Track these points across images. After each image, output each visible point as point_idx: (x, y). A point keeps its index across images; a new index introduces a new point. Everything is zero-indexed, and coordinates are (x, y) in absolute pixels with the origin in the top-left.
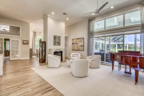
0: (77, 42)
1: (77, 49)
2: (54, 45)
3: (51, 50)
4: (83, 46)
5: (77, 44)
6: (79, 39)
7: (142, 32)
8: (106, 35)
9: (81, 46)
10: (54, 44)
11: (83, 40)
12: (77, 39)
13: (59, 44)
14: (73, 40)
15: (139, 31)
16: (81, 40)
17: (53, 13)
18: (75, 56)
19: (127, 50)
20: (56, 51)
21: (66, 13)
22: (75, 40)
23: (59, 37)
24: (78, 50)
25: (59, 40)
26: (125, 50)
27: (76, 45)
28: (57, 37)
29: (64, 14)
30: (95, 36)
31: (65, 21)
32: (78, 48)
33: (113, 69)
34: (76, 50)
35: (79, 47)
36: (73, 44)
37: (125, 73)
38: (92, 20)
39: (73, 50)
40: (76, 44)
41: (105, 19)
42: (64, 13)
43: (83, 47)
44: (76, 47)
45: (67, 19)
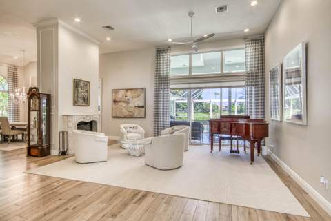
0: (126, 96)
1: (126, 113)
2: (74, 105)
3: (70, 119)
4: (143, 107)
5: (127, 102)
6: (133, 92)
7: (248, 85)
8: (193, 86)
9: (139, 107)
10: (75, 103)
11: (143, 95)
12: (127, 90)
13: (86, 101)
14: (116, 91)
15: (244, 83)
16: (138, 92)
17: (77, 20)
18: (131, 130)
19: (236, 114)
20: (83, 120)
21: (113, 27)
22: (122, 93)
23: (87, 84)
24: (131, 117)
25: (87, 92)
26: (232, 114)
27: (124, 105)
28: (82, 85)
29: (108, 27)
30: (171, 86)
31: (99, 43)
32: (129, 111)
33: (212, 149)
34: (125, 117)
35: (133, 110)
36: (115, 101)
37: (231, 152)
38: (164, 50)
39: (114, 117)
40: (124, 102)
41: (190, 54)
42: (107, 25)
43: (143, 109)
44: (124, 110)
45: (108, 39)
